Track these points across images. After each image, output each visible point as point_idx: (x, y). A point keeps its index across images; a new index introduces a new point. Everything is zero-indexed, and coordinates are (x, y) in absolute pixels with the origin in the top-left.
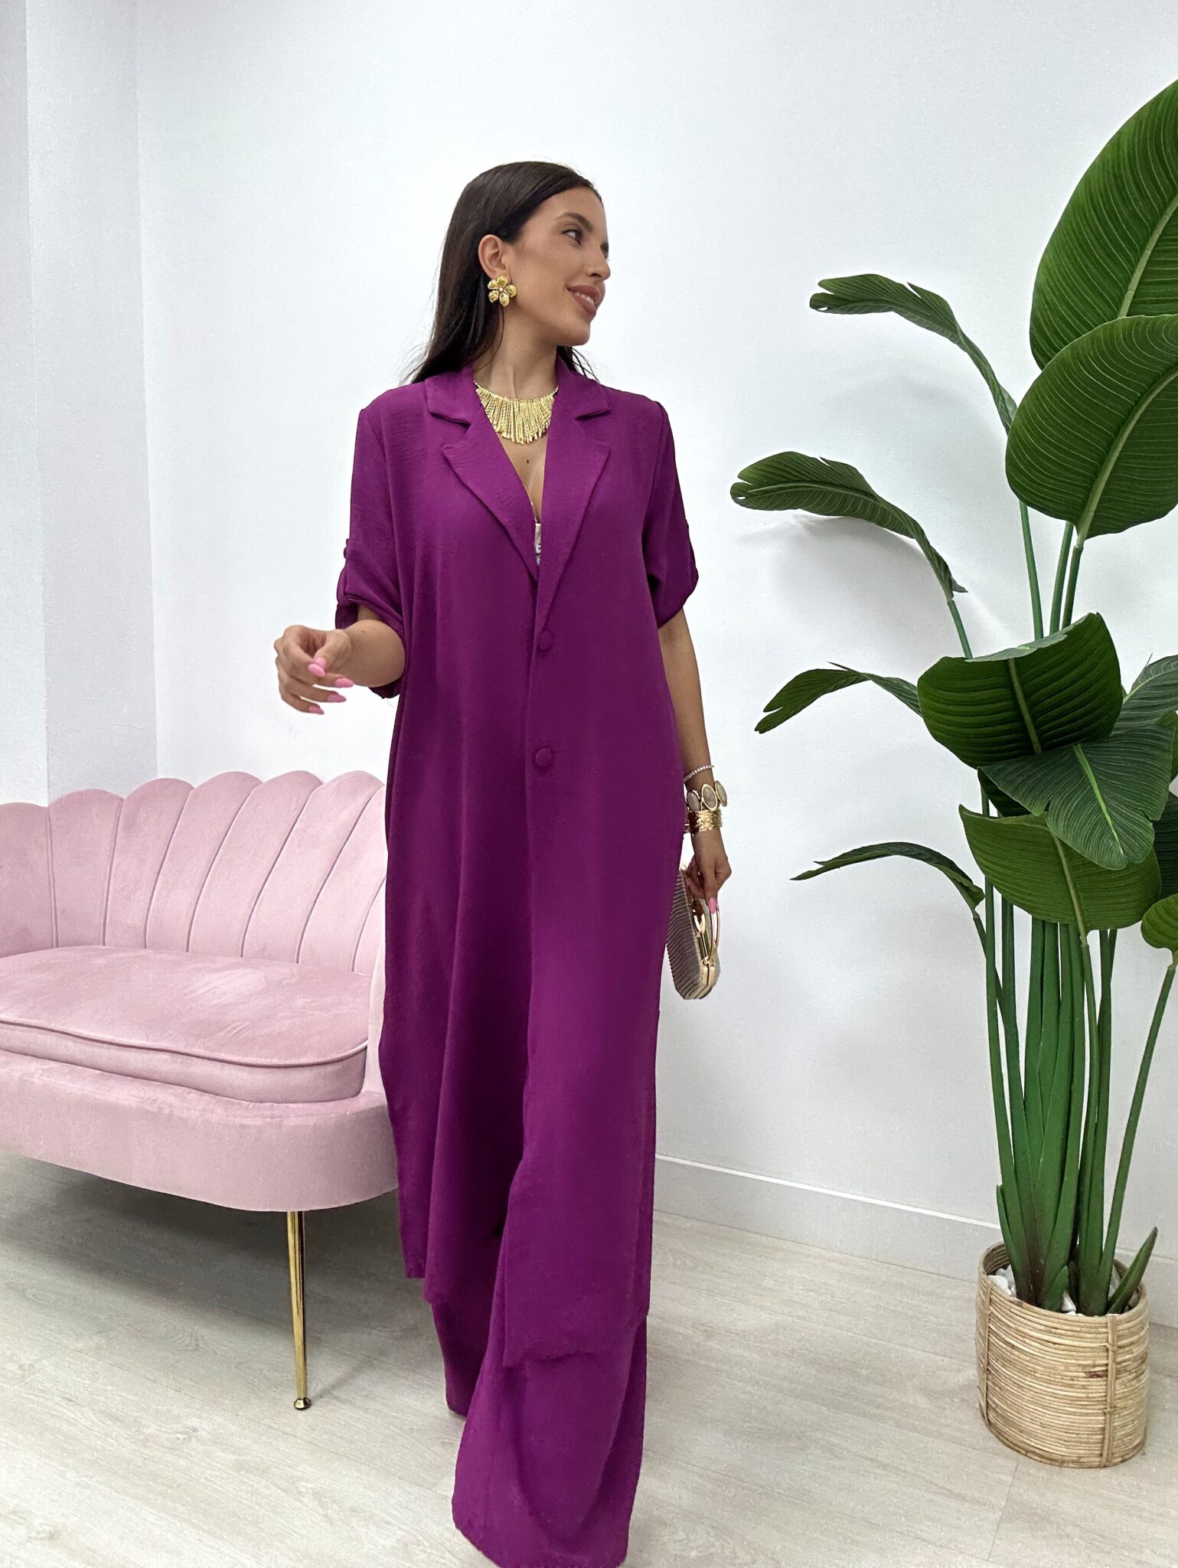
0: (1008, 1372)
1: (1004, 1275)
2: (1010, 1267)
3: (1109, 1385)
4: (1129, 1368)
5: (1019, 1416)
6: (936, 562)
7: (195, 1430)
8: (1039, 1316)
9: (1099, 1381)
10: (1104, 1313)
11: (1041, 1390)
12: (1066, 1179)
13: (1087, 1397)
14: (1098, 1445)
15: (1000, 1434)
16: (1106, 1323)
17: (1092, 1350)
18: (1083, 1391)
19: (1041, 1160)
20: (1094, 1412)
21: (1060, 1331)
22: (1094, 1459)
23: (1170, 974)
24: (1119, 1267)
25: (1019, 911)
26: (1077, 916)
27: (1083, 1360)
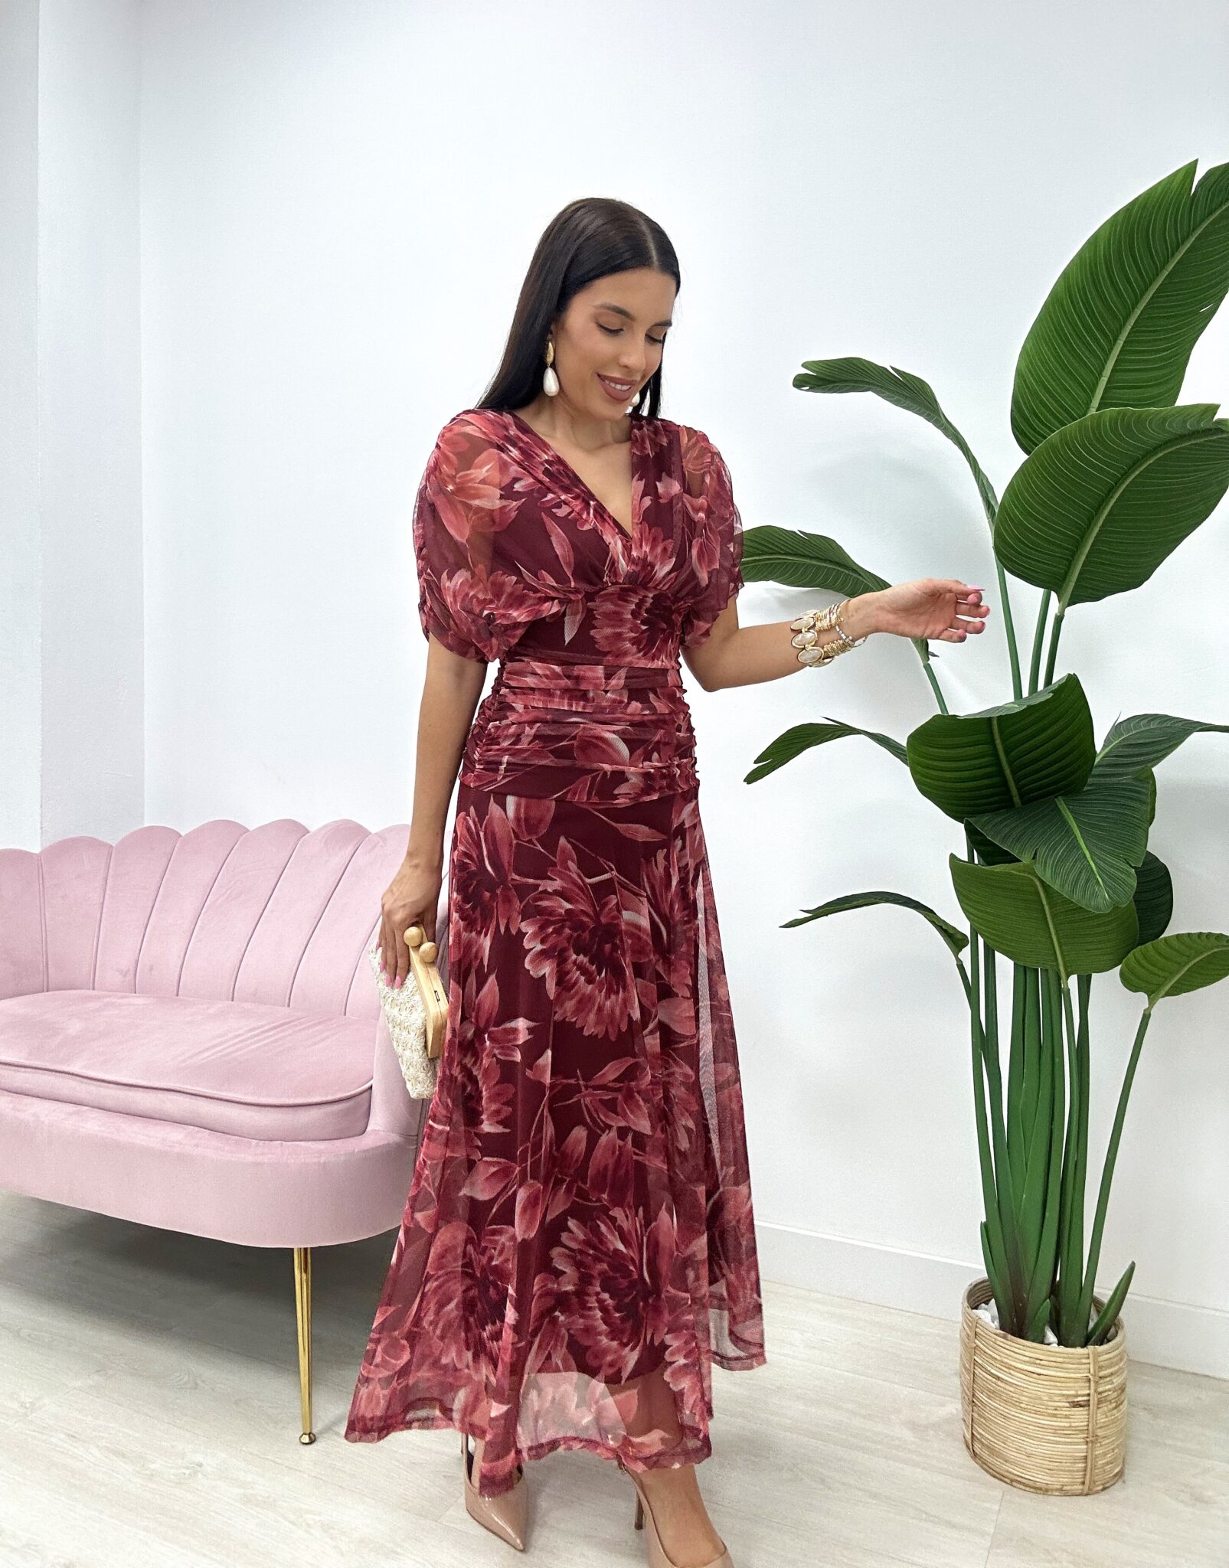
0: (991, 1403)
1: (986, 1309)
2: (993, 1300)
3: (1089, 1414)
4: (1109, 1398)
5: (1005, 1446)
7: (200, 1465)
8: (1025, 1348)
9: (1080, 1411)
10: (1084, 1345)
11: (1025, 1420)
12: (1047, 1214)
13: (1070, 1426)
14: (1080, 1473)
15: (984, 1464)
16: (1088, 1354)
17: (1071, 1380)
18: (1065, 1420)
19: (1023, 1196)
20: (1075, 1440)
21: (1042, 1362)
22: (1076, 1487)
23: (1146, 1018)
24: (1096, 1302)
25: (999, 956)
26: (1057, 960)
27: (1065, 1390)
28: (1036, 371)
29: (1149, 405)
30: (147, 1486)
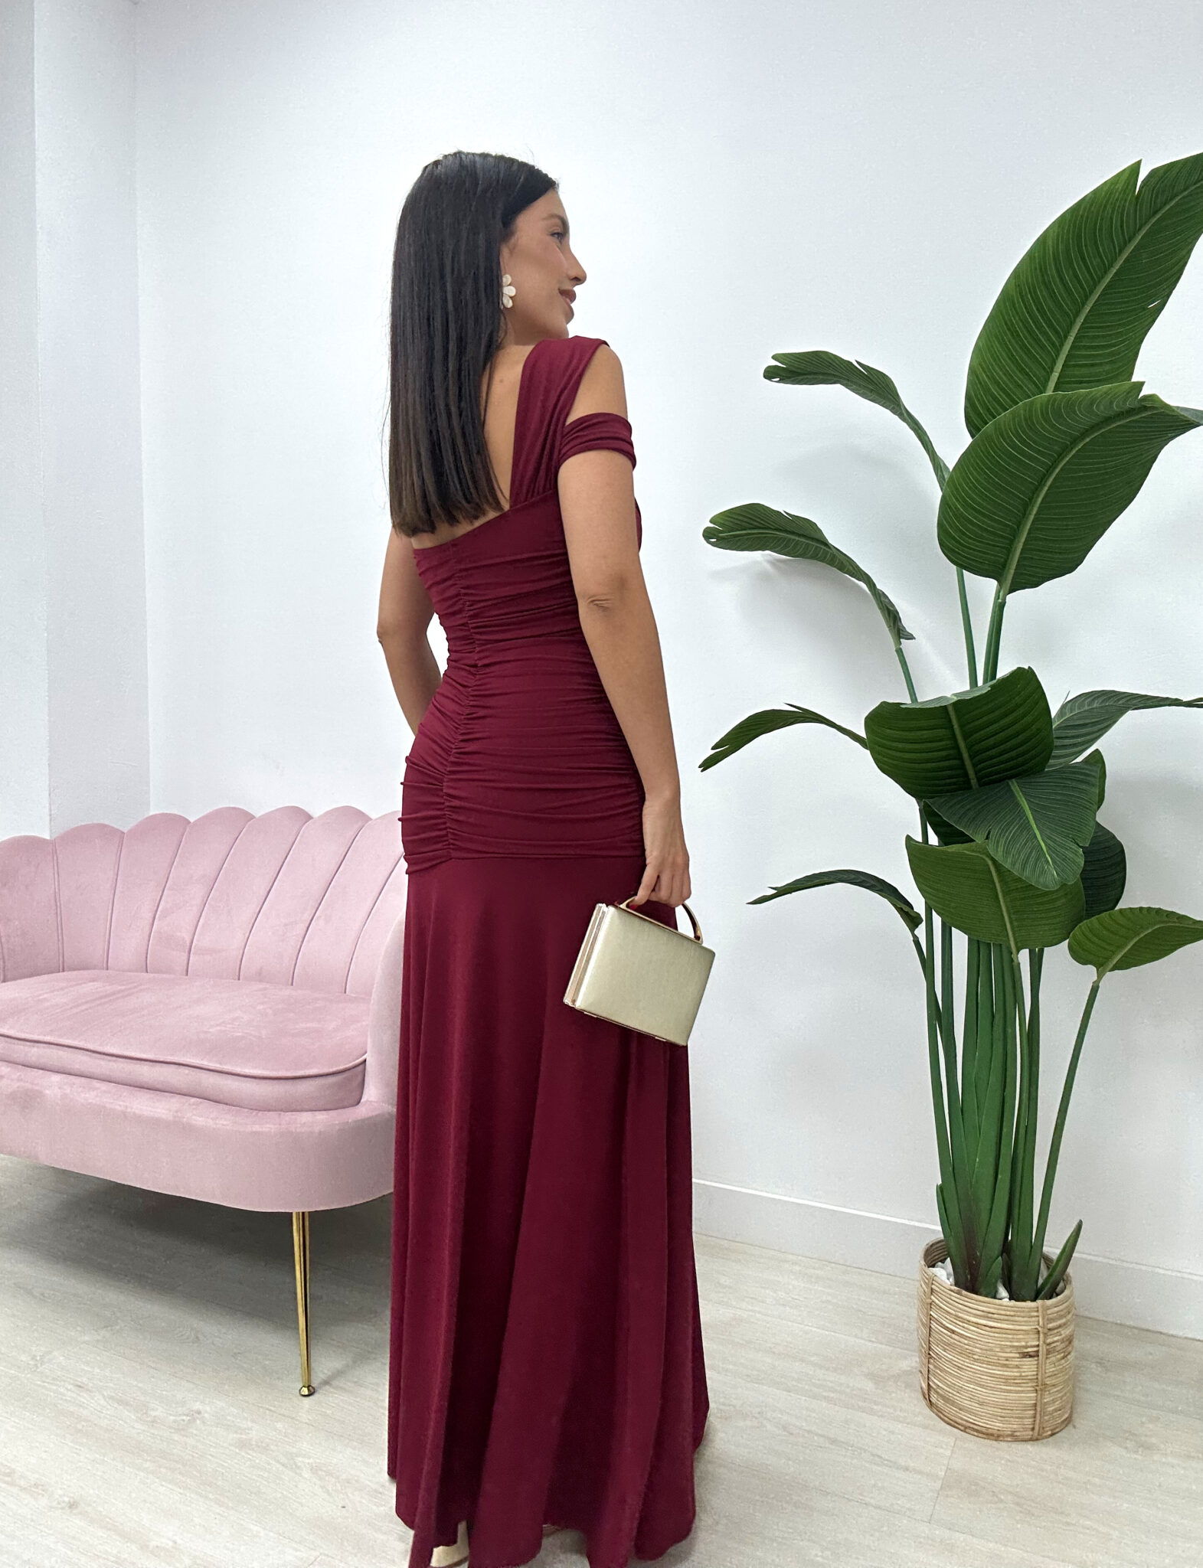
0: (949, 1356)
1: (943, 1268)
2: (949, 1259)
3: (1040, 1364)
4: (1058, 1349)
5: (958, 1394)
6: (886, 614)
7: (199, 1412)
8: (978, 1303)
9: (1028, 1361)
10: (1035, 1300)
11: (978, 1371)
12: (999, 1176)
13: (1021, 1376)
14: (1033, 1420)
15: (939, 1412)
16: (1038, 1308)
17: (1022, 1332)
18: (1017, 1370)
19: (977, 1159)
20: (1026, 1389)
21: (995, 1316)
22: (1027, 1433)
23: (1096, 990)
24: (1047, 1259)
25: (956, 933)
26: (1009, 936)
27: (1017, 1342)
28: (988, 368)
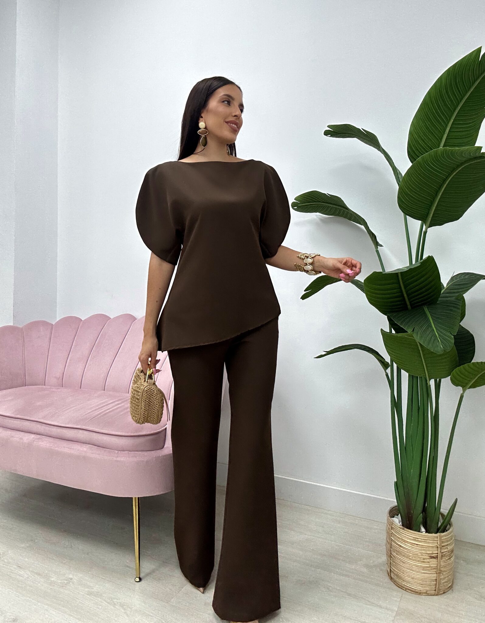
0: (398, 557)
1: (397, 518)
2: (400, 514)
3: (438, 561)
4: (446, 555)
5: (402, 574)
6: (372, 236)
7: (71, 579)
8: (411, 534)
9: (433, 560)
10: (436, 533)
11: (412, 564)
12: (421, 478)
13: (430, 566)
14: (435, 586)
15: (395, 582)
16: (438, 536)
17: (431, 547)
18: (428, 564)
19: (412, 471)
20: (433, 572)
21: (419, 540)
22: (433, 592)
23: (462, 397)
24: (442, 515)
25: (403, 371)
26: (425, 373)
27: (429, 551)
28: (417, 132)
29: (465, 146)
30: (49, 587)
